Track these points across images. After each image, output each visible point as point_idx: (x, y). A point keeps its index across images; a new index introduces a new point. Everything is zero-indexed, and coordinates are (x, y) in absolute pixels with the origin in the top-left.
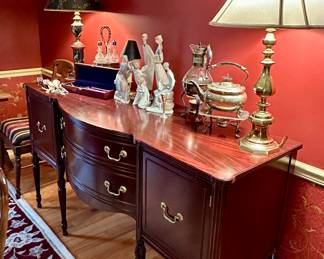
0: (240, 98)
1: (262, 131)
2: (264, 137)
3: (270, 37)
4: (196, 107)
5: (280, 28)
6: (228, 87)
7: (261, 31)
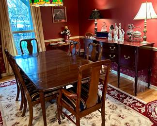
0: (140, 34)
1: (145, 39)
2: (146, 41)
3: (145, 21)
4: (130, 38)
5: (147, 20)
6: (138, 32)
7: (143, 20)
